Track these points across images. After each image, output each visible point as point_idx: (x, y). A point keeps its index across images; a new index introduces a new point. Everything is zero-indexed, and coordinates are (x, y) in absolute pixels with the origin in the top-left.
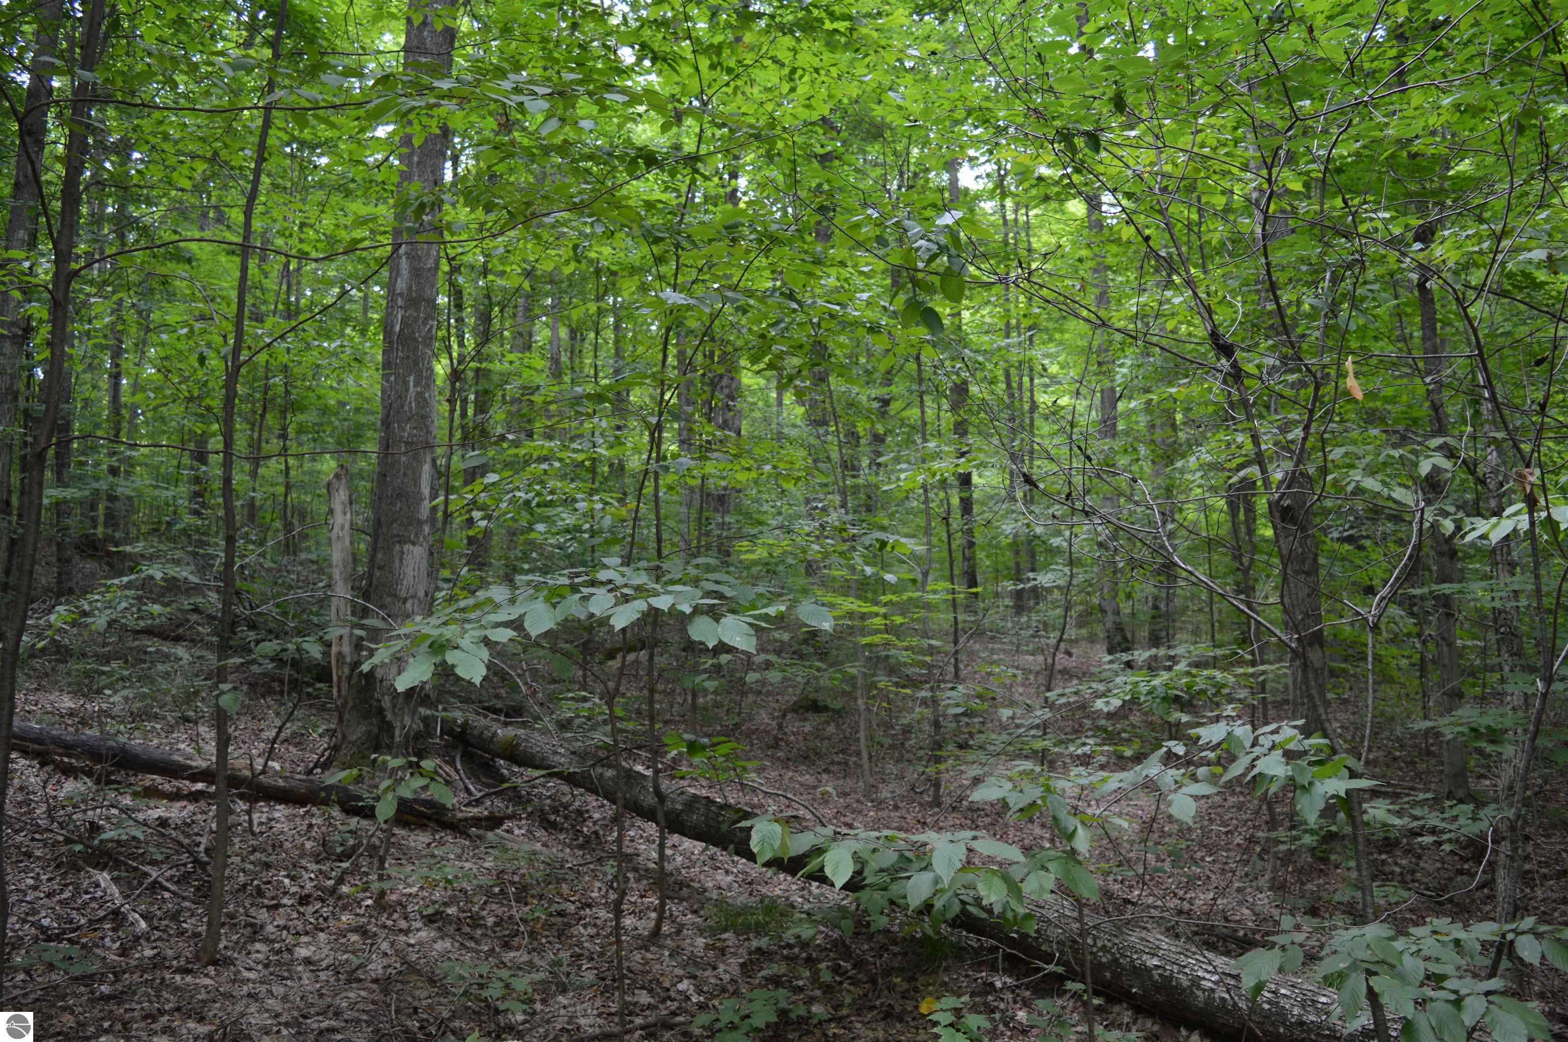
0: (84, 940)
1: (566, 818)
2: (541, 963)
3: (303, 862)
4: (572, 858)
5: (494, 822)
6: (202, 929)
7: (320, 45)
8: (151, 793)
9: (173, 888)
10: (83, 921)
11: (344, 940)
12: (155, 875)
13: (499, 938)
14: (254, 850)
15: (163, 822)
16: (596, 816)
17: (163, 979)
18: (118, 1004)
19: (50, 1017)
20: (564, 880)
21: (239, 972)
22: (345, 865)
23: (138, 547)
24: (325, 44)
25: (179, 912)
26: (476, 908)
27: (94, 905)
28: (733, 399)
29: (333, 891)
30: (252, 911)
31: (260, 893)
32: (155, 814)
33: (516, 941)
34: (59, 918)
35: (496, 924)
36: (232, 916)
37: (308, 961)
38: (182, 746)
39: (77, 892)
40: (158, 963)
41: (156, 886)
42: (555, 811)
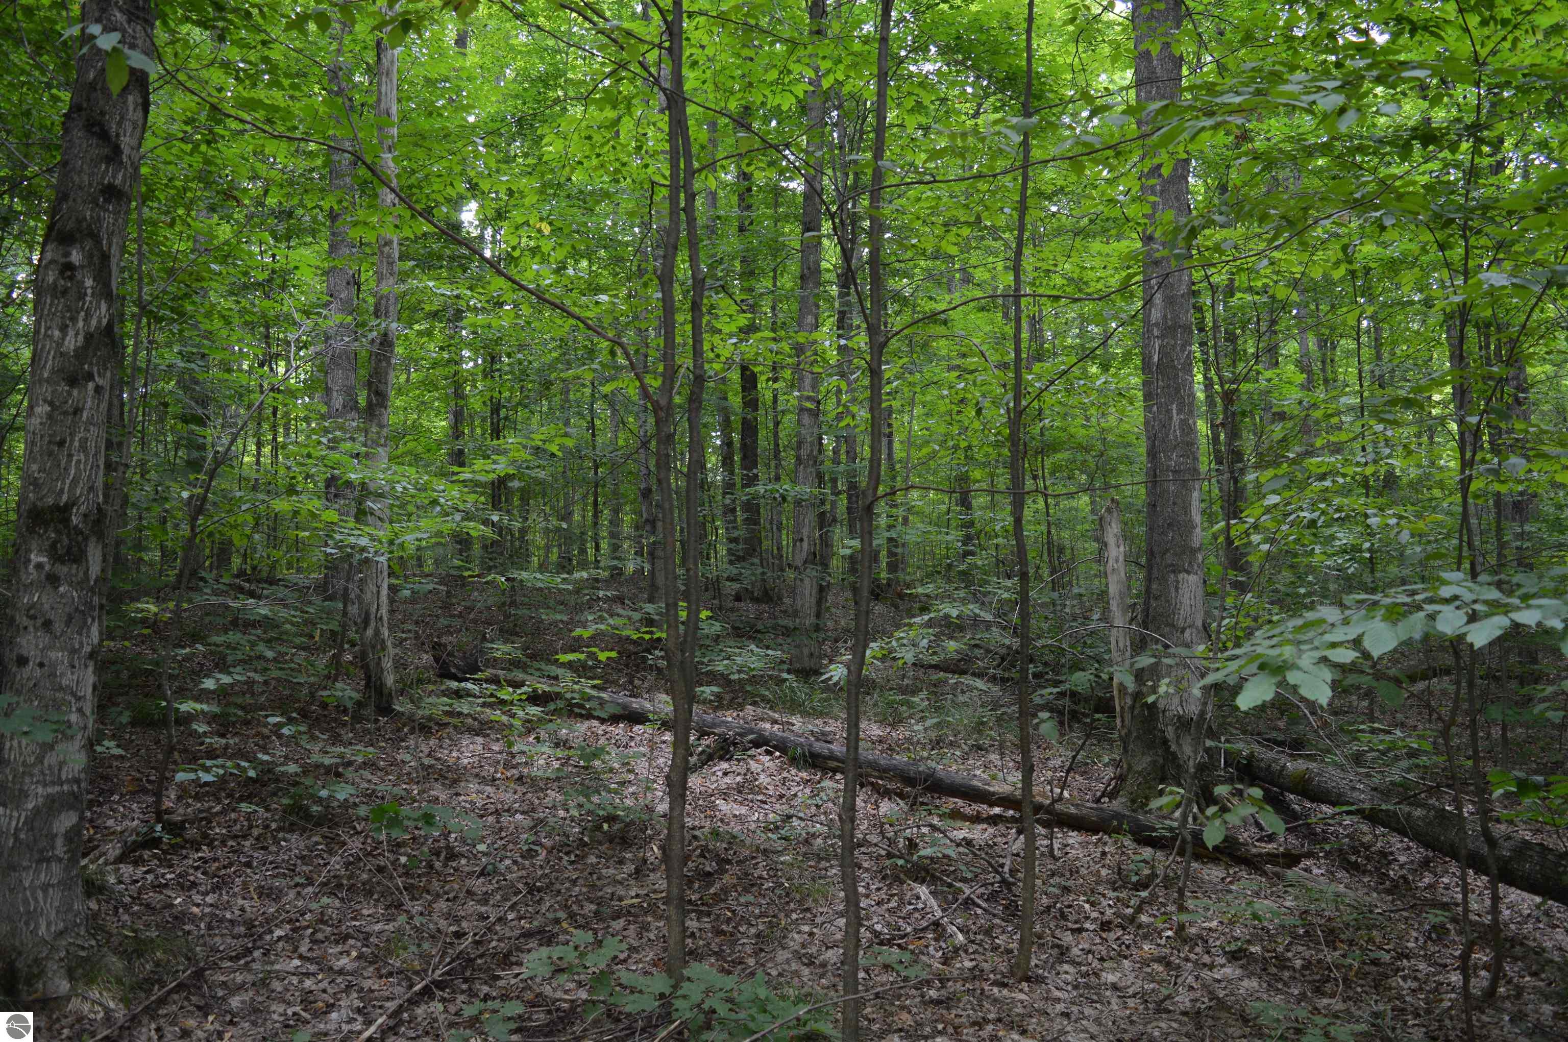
0: (911, 947)
1: (1368, 859)
2: (1360, 1013)
3: (1101, 889)
4: (1381, 903)
5: (1291, 860)
6: (1014, 946)
7: (1048, 99)
8: (956, 815)
9: (984, 905)
10: (909, 930)
11: (1149, 970)
12: (968, 892)
13: (1309, 982)
14: (1053, 875)
15: (969, 843)
16: (1403, 859)
17: (983, 990)
18: (948, 1009)
19: (891, 1014)
20: (1374, 926)
21: (1049, 990)
22: (1144, 894)
23: (930, 589)
24: (1051, 95)
25: (992, 928)
26: (1280, 949)
27: (917, 915)
28: (1524, 391)
29: (1132, 919)
30: (1058, 933)
31: (1063, 916)
32: (960, 835)
33: (1328, 987)
34: (888, 924)
35: (1304, 967)
36: (1040, 937)
37: (1115, 987)
38: (978, 772)
39: (902, 903)
40: (976, 974)
41: (968, 903)
42: (1356, 852)
